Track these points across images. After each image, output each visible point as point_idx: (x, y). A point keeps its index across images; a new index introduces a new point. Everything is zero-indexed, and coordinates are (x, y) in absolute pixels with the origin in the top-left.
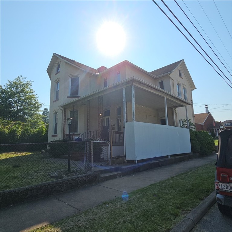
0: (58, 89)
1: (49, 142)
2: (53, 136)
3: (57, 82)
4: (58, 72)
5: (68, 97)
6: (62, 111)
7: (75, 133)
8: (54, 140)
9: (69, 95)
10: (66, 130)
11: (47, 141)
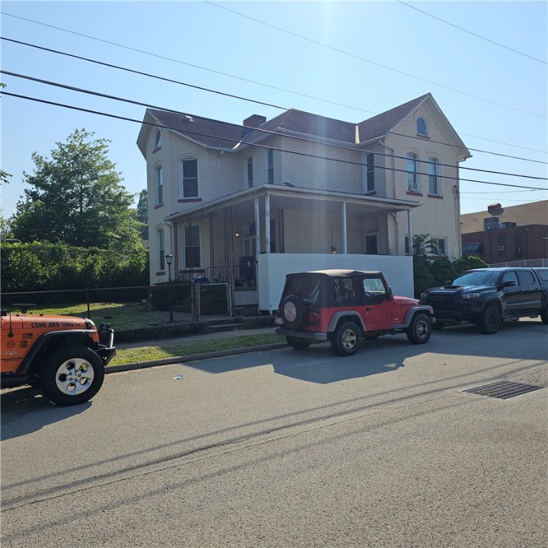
0: (161, 184)
1: (151, 285)
2: (158, 274)
3: (159, 169)
4: (158, 149)
5: (180, 201)
6: (170, 227)
7: (194, 269)
8: (161, 282)
9: (182, 197)
10: (179, 263)
11: (148, 283)
